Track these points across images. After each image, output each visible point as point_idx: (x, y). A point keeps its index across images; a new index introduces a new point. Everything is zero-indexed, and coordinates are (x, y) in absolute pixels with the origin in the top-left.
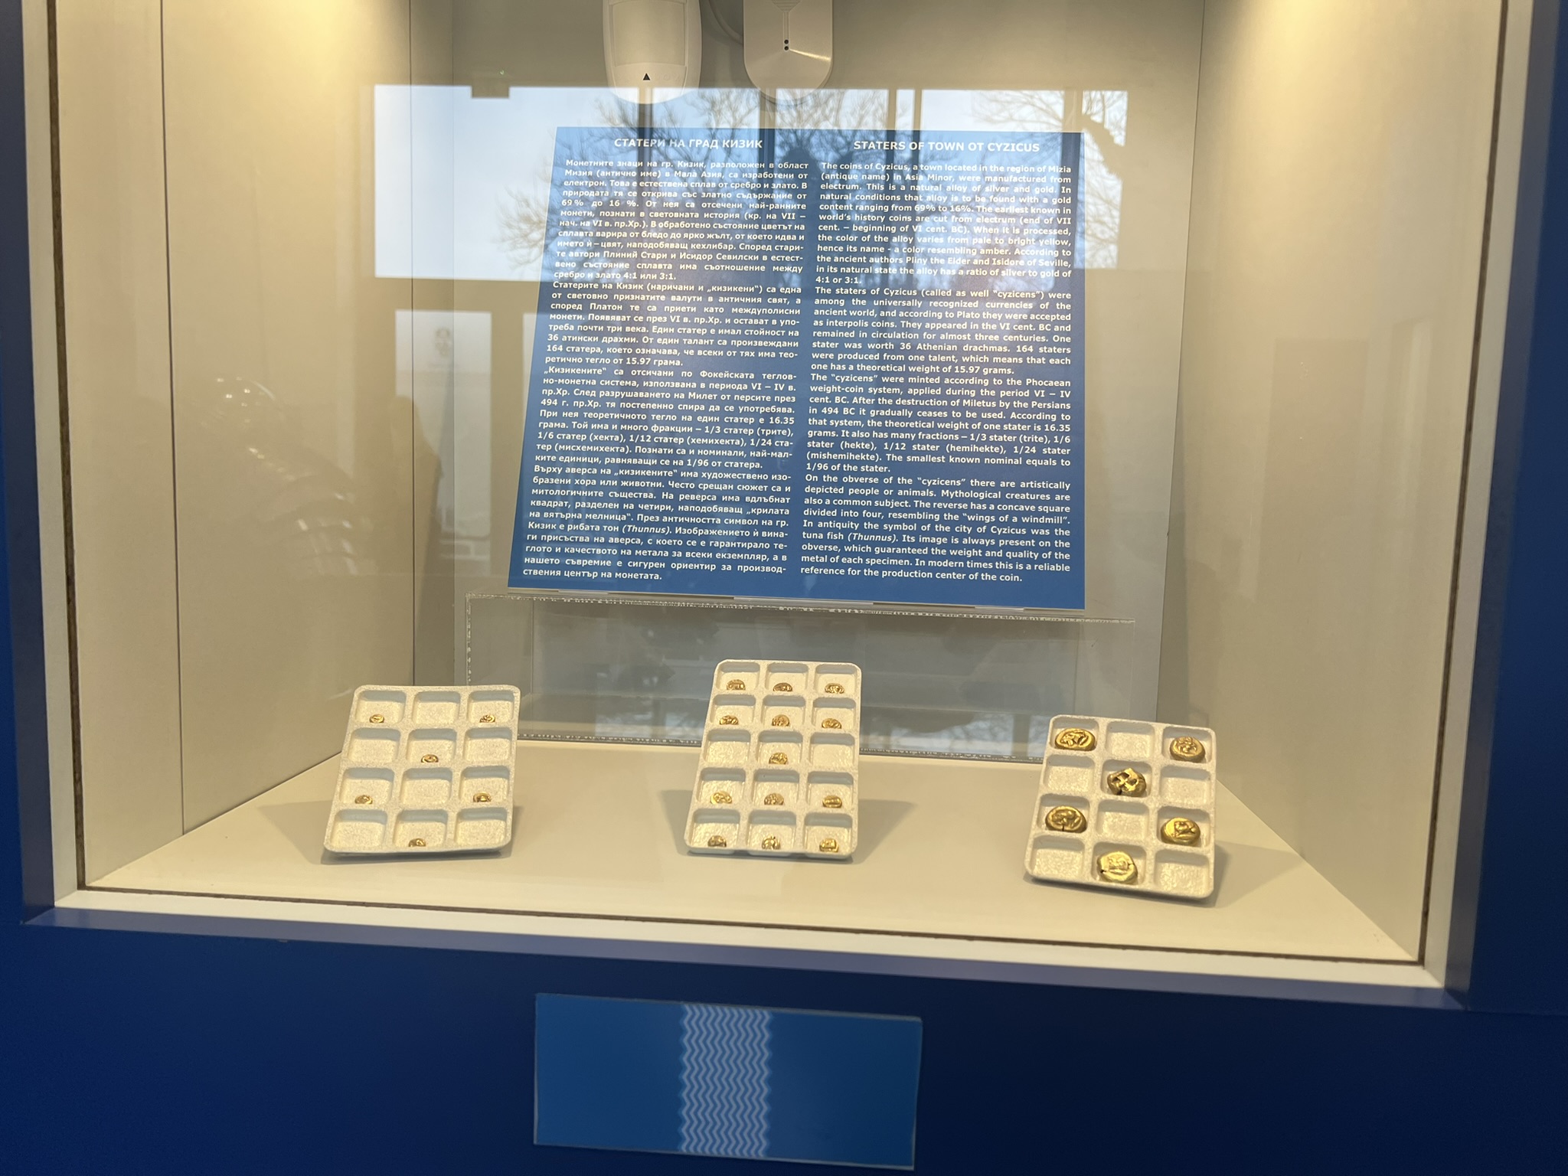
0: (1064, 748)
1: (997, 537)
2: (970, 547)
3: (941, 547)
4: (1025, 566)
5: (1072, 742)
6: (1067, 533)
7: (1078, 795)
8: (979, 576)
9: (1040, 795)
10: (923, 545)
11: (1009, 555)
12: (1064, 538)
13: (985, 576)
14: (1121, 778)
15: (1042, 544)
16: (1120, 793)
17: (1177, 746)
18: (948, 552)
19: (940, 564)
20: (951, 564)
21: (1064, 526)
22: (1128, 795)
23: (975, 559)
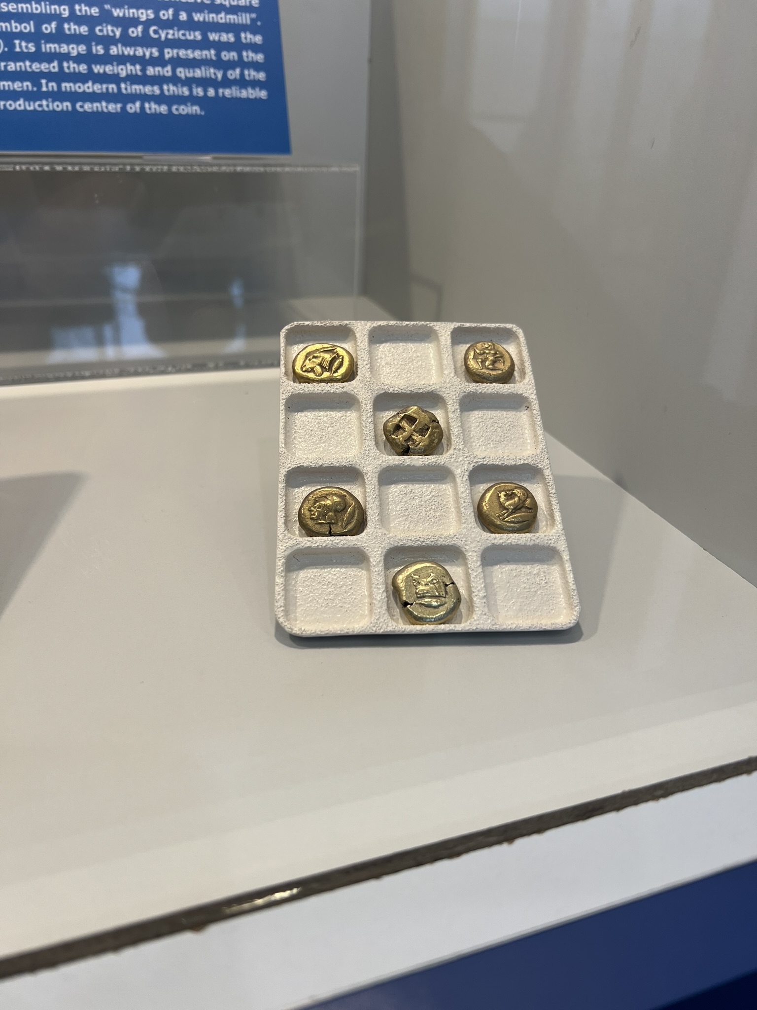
0: (308, 381)
1: (162, 45)
2: (122, 60)
3: (79, 59)
4: (205, 91)
5: (318, 369)
6: (258, 39)
7: (344, 463)
8: (142, 108)
9: (283, 472)
10: (49, 57)
11: (181, 73)
12: (254, 48)
13: (152, 107)
14: (404, 424)
15: (226, 56)
16: (406, 452)
17: (475, 358)
18: (90, 69)
19: (80, 88)
20: (97, 88)
21: (252, 28)
22: (419, 454)
23: (132, 79)
